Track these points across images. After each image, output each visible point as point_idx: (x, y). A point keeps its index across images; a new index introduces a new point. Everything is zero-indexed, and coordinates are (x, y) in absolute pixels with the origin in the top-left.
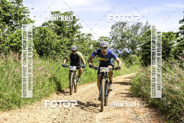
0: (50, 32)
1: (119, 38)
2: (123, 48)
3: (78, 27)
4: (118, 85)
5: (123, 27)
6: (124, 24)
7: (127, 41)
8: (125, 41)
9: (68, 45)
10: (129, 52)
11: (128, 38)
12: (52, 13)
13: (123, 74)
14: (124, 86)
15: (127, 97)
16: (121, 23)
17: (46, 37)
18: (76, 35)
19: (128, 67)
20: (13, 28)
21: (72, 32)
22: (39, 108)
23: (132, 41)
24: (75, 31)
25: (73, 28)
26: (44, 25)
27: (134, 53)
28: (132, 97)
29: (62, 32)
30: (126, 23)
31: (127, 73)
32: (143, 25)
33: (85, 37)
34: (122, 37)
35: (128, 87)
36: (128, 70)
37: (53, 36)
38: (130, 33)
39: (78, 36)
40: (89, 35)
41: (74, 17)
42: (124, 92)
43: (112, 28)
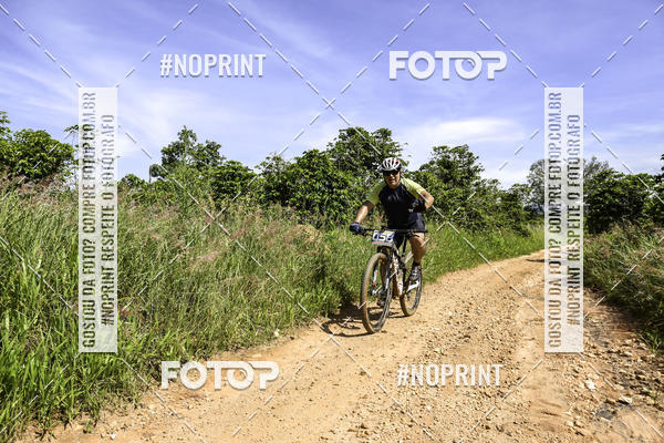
0: (433, 178)
3: (477, 170)
12: (435, 149)
18: (474, 182)
21: (466, 178)
24: (472, 175)
25: (469, 171)
26: (422, 168)
29: (451, 178)
33: (488, 185)
39: (477, 184)
40: (494, 181)
41: (471, 154)
43: (532, 169)
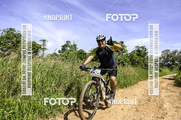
0: (135, 55)
1: (166, 57)
2: (168, 62)
4: (168, 80)
5: (168, 52)
6: (169, 51)
7: (170, 59)
8: (169, 58)
9: (143, 61)
10: (171, 64)
11: (170, 57)
12: (136, 47)
13: (168, 75)
14: (170, 80)
15: (174, 86)
16: (167, 50)
17: (133, 57)
18: (146, 56)
19: (171, 71)
20: (120, 54)
22: (134, 88)
23: (173, 59)
25: (145, 53)
26: (132, 52)
27: (173, 64)
28: (178, 86)
29: (140, 55)
30: (169, 50)
31: (170, 74)
32: (179, 51)
34: (167, 57)
35: (173, 81)
36: (170, 72)
37: (136, 57)
38: (172, 55)
41: (146, 48)
42: (172, 83)
43: (162, 53)
